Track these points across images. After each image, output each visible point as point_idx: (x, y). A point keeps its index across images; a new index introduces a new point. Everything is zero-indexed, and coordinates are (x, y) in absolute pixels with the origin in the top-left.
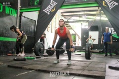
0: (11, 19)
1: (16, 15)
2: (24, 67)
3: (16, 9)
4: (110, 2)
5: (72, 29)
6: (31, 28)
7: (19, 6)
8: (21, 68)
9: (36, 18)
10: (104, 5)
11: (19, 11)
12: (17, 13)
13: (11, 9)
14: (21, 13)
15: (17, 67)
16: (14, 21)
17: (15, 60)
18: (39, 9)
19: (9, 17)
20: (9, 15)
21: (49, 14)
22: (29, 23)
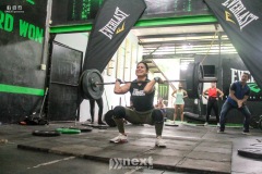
0: (30, 48)
1: (41, 39)
2: (54, 149)
3: (42, 26)
4: (241, 14)
5: (159, 72)
6: (74, 68)
7: (49, 21)
8: (46, 151)
9: (83, 48)
10: (228, 19)
11: (48, 30)
12: (44, 35)
13: (32, 26)
14: (53, 36)
15: (38, 150)
16: (38, 51)
17: (35, 134)
18: (90, 28)
19: (26, 42)
20: (27, 39)
21: (110, 37)
22: (70, 57)
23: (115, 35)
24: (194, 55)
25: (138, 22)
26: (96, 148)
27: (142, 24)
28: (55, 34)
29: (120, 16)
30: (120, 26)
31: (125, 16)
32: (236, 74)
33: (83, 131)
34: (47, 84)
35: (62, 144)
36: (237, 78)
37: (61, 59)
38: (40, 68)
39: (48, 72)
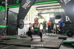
2: (8, 43)
5: (43, 18)
6: (15, 19)
7: (6, 4)
8: (6, 44)
9: (18, 12)
11: (6, 7)
12: (5, 9)
13: (1, 6)
16: (3, 14)
18: (19, 6)
21: (26, 8)
22: (14, 15)
24: (54, 12)
25: (34, 3)
26: (21, 43)
28: (9, 8)
29: (28, 2)
31: (30, 2)
32: (67, 18)
35: (11, 42)
36: (68, 19)
37: (11, 16)
38: (4, 19)
39: (7, 20)
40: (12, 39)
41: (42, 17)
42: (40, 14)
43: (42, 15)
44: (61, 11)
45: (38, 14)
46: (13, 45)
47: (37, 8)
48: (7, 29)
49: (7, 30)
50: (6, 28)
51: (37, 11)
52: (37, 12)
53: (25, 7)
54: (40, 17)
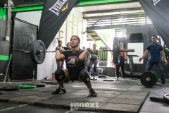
1: (4, 17)
2: (12, 99)
5: (100, 39)
6: (31, 39)
8: (6, 101)
9: (38, 23)
11: (10, 10)
12: (7, 14)
14: (14, 14)
16: (3, 26)
18: (42, 8)
22: (27, 30)
23: (61, 12)
24: (126, 25)
25: (78, 2)
26: (44, 98)
27: (81, 4)
28: (16, 12)
30: (65, 5)
33: (38, 86)
34: (11, 51)
35: (20, 96)
37: (21, 32)
38: (4, 39)
39: (11, 42)
40: (21, 88)
41: (97, 36)
42: (93, 28)
43: (98, 32)
44: (145, 21)
45: (87, 28)
46: (25, 103)
47: (84, 13)
48: (11, 64)
49: (10, 67)
50: (8, 62)
51: (85, 21)
52: (85, 24)
53: (56, 11)
54: (93, 36)
